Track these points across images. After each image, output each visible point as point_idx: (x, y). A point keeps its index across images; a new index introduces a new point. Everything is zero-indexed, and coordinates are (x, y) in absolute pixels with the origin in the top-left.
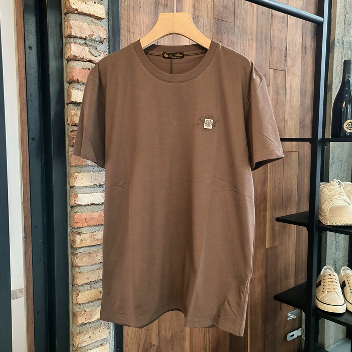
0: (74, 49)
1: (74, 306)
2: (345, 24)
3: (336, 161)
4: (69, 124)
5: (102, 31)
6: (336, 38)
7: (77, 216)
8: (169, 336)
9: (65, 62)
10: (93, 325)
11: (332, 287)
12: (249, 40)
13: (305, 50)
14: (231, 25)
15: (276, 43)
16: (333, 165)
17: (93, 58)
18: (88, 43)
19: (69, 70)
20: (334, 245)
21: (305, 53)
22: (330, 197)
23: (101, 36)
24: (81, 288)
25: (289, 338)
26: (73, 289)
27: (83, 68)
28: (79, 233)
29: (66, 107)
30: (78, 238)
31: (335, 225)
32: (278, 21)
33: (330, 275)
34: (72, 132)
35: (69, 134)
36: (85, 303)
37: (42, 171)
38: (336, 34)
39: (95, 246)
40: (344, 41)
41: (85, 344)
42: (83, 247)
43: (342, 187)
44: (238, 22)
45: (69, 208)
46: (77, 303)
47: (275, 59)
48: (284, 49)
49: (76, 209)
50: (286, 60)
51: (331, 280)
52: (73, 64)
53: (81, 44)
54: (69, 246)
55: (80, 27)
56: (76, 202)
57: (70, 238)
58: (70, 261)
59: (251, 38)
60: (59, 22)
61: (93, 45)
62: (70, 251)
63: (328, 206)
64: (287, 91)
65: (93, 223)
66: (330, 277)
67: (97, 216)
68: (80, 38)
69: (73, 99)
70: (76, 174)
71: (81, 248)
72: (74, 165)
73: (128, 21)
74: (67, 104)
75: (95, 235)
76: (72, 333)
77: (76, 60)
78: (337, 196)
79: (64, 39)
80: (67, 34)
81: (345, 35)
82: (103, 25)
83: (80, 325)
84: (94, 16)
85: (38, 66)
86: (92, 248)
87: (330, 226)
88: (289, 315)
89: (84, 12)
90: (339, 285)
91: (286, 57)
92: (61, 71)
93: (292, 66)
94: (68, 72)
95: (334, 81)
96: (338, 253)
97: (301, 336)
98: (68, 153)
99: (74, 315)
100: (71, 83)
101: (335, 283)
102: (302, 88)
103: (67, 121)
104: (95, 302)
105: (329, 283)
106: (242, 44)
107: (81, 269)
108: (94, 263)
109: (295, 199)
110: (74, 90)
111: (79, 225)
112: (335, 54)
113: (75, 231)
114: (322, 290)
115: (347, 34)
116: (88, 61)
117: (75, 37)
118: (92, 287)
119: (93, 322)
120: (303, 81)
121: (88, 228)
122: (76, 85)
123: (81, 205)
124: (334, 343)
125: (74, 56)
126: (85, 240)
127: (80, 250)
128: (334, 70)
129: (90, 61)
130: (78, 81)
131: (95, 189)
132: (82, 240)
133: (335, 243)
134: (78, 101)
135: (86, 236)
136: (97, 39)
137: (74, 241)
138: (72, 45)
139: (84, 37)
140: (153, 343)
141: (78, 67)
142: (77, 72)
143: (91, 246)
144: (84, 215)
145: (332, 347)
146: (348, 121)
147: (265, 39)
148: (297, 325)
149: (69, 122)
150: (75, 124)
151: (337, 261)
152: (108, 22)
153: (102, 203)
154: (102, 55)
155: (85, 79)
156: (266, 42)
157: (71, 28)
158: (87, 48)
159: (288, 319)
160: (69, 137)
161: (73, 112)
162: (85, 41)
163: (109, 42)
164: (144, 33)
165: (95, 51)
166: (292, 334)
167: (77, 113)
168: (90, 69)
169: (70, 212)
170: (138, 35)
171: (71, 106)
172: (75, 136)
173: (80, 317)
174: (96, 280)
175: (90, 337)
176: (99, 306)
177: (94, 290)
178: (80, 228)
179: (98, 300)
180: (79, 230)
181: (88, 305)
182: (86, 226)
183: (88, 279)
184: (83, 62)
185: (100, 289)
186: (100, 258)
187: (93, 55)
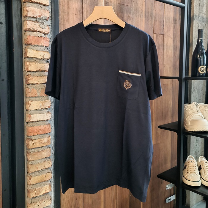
0: (29, 24)
1: (28, 186)
2: (200, 6)
3: (195, 89)
4: (25, 71)
5: (47, 13)
6: (195, 14)
7: (30, 129)
8: (90, 202)
9: (23, 32)
11: (193, 169)
12: (140, 16)
13: (176, 22)
15: (157, 18)
17: (41, 30)
18: (38, 20)
20: (195, 142)
21: (176, 24)
22: (190, 113)
23: (46, 16)
24: (32, 175)
25: (167, 201)
26: (27, 175)
27: (35, 36)
28: (32, 140)
29: (24, 60)
30: (31, 143)
31: (194, 131)
34: (28, 75)
35: (26, 77)
36: (35, 184)
38: (194, 12)
39: (42, 147)
40: (199, 16)
42: (34, 148)
43: (198, 107)
45: (25, 123)
46: (30, 184)
47: (157, 28)
49: (30, 124)
50: (163, 28)
51: (192, 165)
52: (28, 33)
53: (34, 21)
54: (25, 148)
55: (33, 11)
56: (30, 120)
57: (26, 142)
59: (141, 15)
60: (19, 7)
61: (41, 21)
62: (25, 150)
63: (189, 119)
64: (165, 47)
65: (41, 132)
66: (192, 163)
67: (43, 128)
68: (33, 17)
69: (28, 56)
70: (30, 102)
72: (29, 96)
73: (64, 6)
74: (25, 58)
75: (42, 140)
76: (27, 203)
77: (30, 31)
78: (195, 113)
79: (23, 18)
80: (25, 15)
81: (200, 13)
82: (47, 9)
83: (32, 198)
84: (42, 4)
86: (40, 149)
87: (191, 131)
88: (167, 186)
89: (36, 1)
90: (197, 168)
92: (21, 38)
93: (167, 31)
94: (25, 38)
95: (193, 40)
97: (175, 199)
98: (25, 89)
99: (28, 192)
100: (27, 45)
101: (194, 167)
102: (174, 45)
103: (25, 68)
104: (42, 183)
105: (191, 167)
106: (136, 19)
107: (33, 163)
108: (41, 158)
110: (29, 49)
111: (32, 134)
112: (194, 24)
113: (29, 138)
114: (187, 171)
116: (38, 32)
117: (30, 17)
118: (40, 174)
119: (41, 196)
120: (174, 40)
121: (37, 136)
122: (30, 46)
123: (33, 122)
124: (196, 203)
125: (29, 28)
126: (35, 144)
127: (32, 150)
129: (39, 32)
130: (31, 44)
131: (43, 111)
132: (33, 144)
134: (32, 57)
135: (36, 141)
136: (43, 18)
137: (28, 145)
138: (28, 22)
141: (32, 35)
142: (31, 38)
143: (39, 147)
144: (35, 128)
145: (195, 206)
146: (201, 67)
147: (151, 15)
148: (172, 193)
149: (25, 69)
150: (29, 71)
151: (197, 152)
152: (51, 7)
153: (47, 120)
154: (47, 27)
155: (36, 43)
156: (151, 18)
157: (27, 11)
158: (37, 24)
159: (167, 189)
160: (26, 79)
161: (28, 63)
162: (36, 19)
163: (52, 19)
164: (75, 13)
165: (43, 25)
166: (169, 198)
167: (31, 64)
168: (40, 36)
169: (26, 126)
170: (70, 15)
171: (27, 59)
172: (29, 79)
173: (32, 193)
174: (42, 169)
175: (38, 205)
176: (44, 185)
177: (41, 176)
178: (32, 136)
179: (44, 181)
180: (31, 138)
181: (37, 185)
182: (36, 134)
183: (37, 169)
184: (35, 33)
185: (45, 175)
186: (45, 155)
187: (41, 28)
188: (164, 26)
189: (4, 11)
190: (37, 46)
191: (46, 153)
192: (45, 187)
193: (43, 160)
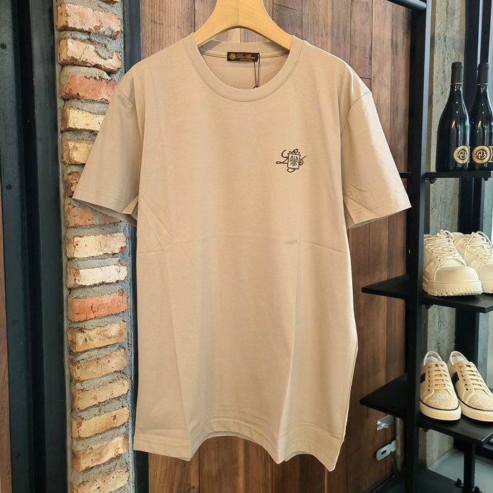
0: (72, 48)
1: (75, 442)
2: (447, 13)
3: (438, 202)
4: (64, 163)
5: (114, 20)
7: (77, 303)
9: (58, 68)
10: (103, 468)
11: (441, 382)
12: (322, 36)
13: (396, 49)
14: (298, 13)
15: (357, 39)
16: (434, 209)
17: (101, 62)
18: (93, 38)
19: (64, 81)
20: (437, 320)
21: (396, 54)
22: (436, 255)
23: (112, 28)
24: (84, 414)
25: (379, 457)
26: (72, 416)
27: (86, 77)
28: (82, 330)
29: (60, 136)
30: (80, 338)
31: (446, 295)
32: (360, 8)
33: (437, 365)
35: (65, 178)
36: (91, 437)
37: (22, 236)
38: (436, 27)
39: (106, 347)
40: (446, 37)
42: (88, 351)
43: (452, 240)
44: (306, 10)
45: (65, 292)
46: (79, 437)
48: (368, 48)
49: (77, 293)
50: (371, 64)
51: (438, 373)
52: (70, 70)
53: (83, 41)
54: (66, 350)
55: (81, 15)
56: (77, 282)
57: (68, 337)
58: (67, 373)
59: (324, 33)
60: (48, 6)
61: (101, 42)
62: (67, 357)
63: (434, 269)
65: (103, 312)
66: (437, 368)
67: (109, 301)
68: (81, 31)
69: (71, 125)
70: (76, 239)
71: (85, 351)
72: (73, 225)
73: (152, 7)
74: (62, 132)
75: (105, 331)
76: (72, 484)
77: (75, 65)
78: (447, 254)
79: (56, 33)
80: (61, 25)
81: (447, 29)
82: (115, 12)
83: (84, 471)
85: (16, 74)
86: (102, 350)
87: (438, 296)
88: (379, 423)
90: (449, 379)
91: (371, 59)
93: (379, 72)
94: (63, 83)
95: (434, 92)
96: (442, 332)
97: (395, 451)
98: (64, 207)
99: (75, 455)
100: (68, 100)
101: (444, 377)
102: (392, 103)
103: (62, 157)
104: (107, 433)
105: (437, 378)
107: (85, 385)
108: (104, 373)
109: (385, 258)
110: (72, 110)
111: (82, 317)
112: (436, 55)
113: (75, 326)
114: (427, 388)
115: (449, 26)
116: (94, 67)
117: (74, 30)
118: (102, 412)
119: (104, 464)
120: (393, 92)
121: (95, 321)
122: (75, 103)
123: (84, 287)
124: (440, 457)
125: (73, 58)
126: (91, 339)
127: (84, 356)
128: (434, 77)
129: (97, 66)
130: (78, 97)
131: (107, 260)
132: (86, 340)
133: (438, 317)
134: (79, 128)
135: (92, 333)
136: (106, 33)
137: (74, 343)
138: (70, 42)
139: (87, 29)
140: (192, 485)
141: (78, 76)
142: (78, 82)
143: (100, 348)
144: (89, 302)
145: (436, 463)
146: (459, 148)
147: (344, 33)
148: (389, 437)
149: (64, 159)
150: (73, 163)
151: (441, 342)
152: (123, 8)
153: (117, 282)
154: (115, 56)
155: (89, 93)
156: (345, 39)
157: (68, 15)
158: (92, 47)
159: (378, 429)
160: (65, 182)
161: (71, 144)
162: (89, 36)
163: (124, 37)
164: (176, 24)
165: (105, 52)
166: (383, 450)
167: (77, 145)
168: (98, 78)
169: (68, 297)
170: (167, 28)
171: (68, 135)
172: (75, 182)
173: (84, 458)
174: (108, 399)
175: (98, 488)
176: (112, 439)
177: (104, 416)
178: (83, 321)
179: (111, 429)
180: (81, 325)
181: (96, 438)
182: (93, 317)
183: (96, 399)
184: (85, 69)
185: (114, 413)
186: (114, 365)
187: (101, 56)
189: (10, 15)
190: (93, 100)
191: (116, 361)
192: (113, 441)
193: (109, 378)
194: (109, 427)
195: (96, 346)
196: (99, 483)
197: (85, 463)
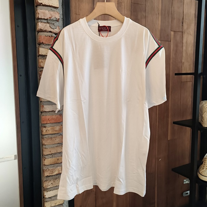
0: (41, 25)
4: (39, 67)
5: (57, 14)
9: (37, 33)
10: (54, 177)
14: (144, 6)
15: (175, 15)
17: (52, 30)
18: (49, 22)
19: (38, 37)
23: (56, 17)
24: (46, 157)
26: (42, 157)
27: (46, 36)
28: (45, 127)
29: (38, 58)
34: (40, 71)
36: (49, 165)
41: (49, 187)
42: (48, 134)
44: (148, 4)
46: (44, 165)
47: (175, 25)
48: (181, 18)
49: (43, 114)
50: (183, 25)
52: (40, 34)
53: (45, 23)
54: (40, 134)
55: (44, 13)
56: (43, 110)
58: (41, 142)
59: (157, 13)
61: (52, 23)
62: (41, 136)
64: (184, 45)
65: (53, 121)
67: (55, 118)
68: (44, 19)
69: (40, 53)
73: (76, 8)
74: (38, 56)
75: (54, 128)
76: (43, 181)
77: (42, 32)
79: (36, 20)
80: (37, 17)
82: (58, 11)
83: (46, 177)
84: (53, 6)
86: (53, 135)
89: (46, 4)
93: (187, 28)
99: (43, 171)
100: (40, 44)
103: (38, 65)
104: (55, 165)
106: (151, 17)
107: (46, 147)
108: (54, 143)
110: (41, 48)
111: (45, 122)
113: (43, 125)
117: (41, 19)
118: (53, 157)
119: (54, 175)
121: (50, 124)
122: (42, 45)
123: (46, 112)
125: (41, 29)
126: (49, 131)
127: (46, 136)
129: (50, 32)
130: (43, 43)
132: (46, 131)
134: (43, 54)
135: (49, 129)
136: (54, 19)
137: (42, 131)
138: (39, 23)
139: (46, 18)
141: (43, 36)
142: (42, 38)
144: (48, 117)
147: (168, 13)
150: (41, 67)
154: (57, 28)
155: (47, 42)
157: (39, 14)
158: (48, 25)
159: (184, 183)
160: (39, 74)
161: (40, 60)
162: (47, 21)
163: (63, 21)
164: (86, 14)
165: (53, 26)
167: (42, 60)
168: (50, 36)
169: (41, 115)
170: (82, 16)
171: (40, 57)
172: (41, 74)
173: (46, 172)
174: (55, 152)
175: (52, 183)
176: (57, 167)
177: (54, 158)
178: (45, 124)
179: (57, 163)
180: (45, 125)
181: (51, 166)
182: (49, 123)
183: (51, 152)
184: (46, 33)
185: (58, 158)
186: (58, 141)
187: (52, 28)
188: (183, 23)
190: (49, 44)
191: (59, 139)
192: (57, 168)
193: (56, 145)
194: (56, 162)
195: (51, 133)
196: (52, 182)
197: (46, 174)
